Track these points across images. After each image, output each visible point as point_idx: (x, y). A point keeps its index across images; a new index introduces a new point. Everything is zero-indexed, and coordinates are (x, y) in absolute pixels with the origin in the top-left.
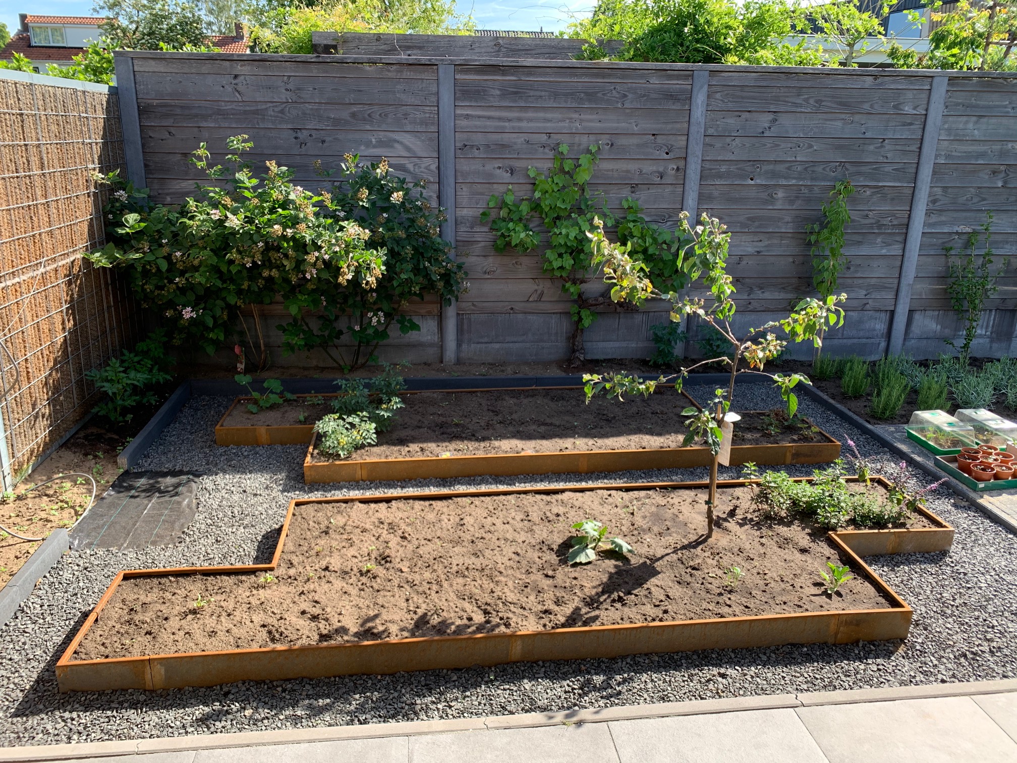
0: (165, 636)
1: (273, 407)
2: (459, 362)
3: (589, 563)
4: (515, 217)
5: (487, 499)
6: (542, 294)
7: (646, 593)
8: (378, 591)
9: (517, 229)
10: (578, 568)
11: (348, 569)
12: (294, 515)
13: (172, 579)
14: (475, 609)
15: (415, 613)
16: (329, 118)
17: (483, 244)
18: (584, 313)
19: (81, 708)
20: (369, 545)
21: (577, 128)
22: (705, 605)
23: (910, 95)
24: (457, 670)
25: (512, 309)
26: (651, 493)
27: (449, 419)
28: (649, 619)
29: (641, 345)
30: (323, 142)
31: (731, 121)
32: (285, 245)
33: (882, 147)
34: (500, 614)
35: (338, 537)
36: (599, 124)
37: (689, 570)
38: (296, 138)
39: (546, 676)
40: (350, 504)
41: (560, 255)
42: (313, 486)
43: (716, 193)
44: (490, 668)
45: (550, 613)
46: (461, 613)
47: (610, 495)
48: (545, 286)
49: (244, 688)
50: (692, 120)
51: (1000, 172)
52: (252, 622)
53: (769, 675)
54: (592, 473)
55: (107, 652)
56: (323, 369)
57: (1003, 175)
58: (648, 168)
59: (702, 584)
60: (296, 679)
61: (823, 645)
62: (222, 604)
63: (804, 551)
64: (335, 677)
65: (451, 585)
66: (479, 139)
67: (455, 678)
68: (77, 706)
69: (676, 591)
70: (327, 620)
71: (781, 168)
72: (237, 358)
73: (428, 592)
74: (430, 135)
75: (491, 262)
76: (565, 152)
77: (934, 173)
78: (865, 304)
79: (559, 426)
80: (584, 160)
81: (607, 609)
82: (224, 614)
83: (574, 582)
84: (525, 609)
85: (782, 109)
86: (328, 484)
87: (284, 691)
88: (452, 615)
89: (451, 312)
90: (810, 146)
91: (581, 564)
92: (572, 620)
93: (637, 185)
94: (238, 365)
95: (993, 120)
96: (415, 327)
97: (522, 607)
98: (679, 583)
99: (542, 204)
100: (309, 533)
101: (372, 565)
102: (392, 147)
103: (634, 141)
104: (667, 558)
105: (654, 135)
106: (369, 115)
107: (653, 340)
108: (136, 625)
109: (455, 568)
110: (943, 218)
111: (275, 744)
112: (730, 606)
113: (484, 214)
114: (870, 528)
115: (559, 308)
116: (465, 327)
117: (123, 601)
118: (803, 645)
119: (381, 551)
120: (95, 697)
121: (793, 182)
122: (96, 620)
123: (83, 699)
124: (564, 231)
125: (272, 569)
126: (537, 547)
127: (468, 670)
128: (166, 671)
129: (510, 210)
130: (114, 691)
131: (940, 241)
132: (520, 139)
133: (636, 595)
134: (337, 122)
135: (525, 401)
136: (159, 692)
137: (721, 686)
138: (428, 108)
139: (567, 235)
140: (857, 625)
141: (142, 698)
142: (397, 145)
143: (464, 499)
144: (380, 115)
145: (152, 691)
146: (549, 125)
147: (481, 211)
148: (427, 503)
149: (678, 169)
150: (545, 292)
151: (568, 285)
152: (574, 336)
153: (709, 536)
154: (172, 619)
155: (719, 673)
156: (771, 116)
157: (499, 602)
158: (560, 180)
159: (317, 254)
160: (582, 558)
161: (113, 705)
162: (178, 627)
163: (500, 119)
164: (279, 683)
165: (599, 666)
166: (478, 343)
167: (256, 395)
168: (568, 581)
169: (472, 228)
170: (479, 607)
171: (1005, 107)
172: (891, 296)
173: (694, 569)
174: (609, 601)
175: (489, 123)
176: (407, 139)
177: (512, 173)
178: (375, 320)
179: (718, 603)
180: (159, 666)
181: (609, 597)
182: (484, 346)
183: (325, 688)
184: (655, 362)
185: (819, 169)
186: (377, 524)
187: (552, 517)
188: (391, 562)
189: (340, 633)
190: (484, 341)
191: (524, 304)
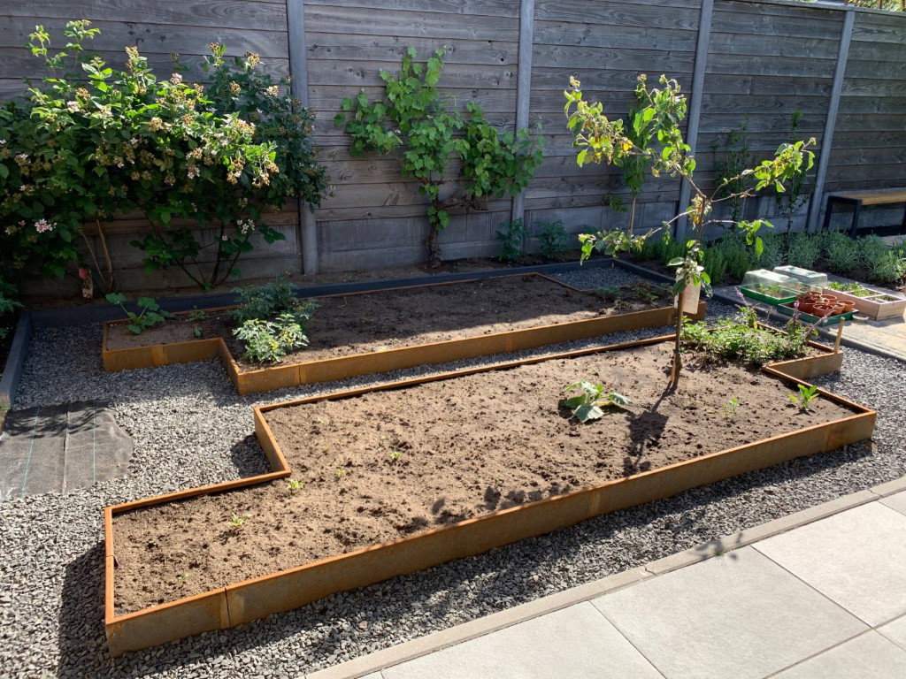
0: (217, 565)
2: (319, 272)
3: (599, 419)
4: (369, 119)
5: (456, 380)
6: (397, 197)
7: (671, 434)
8: (420, 476)
9: (375, 131)
10: (594, 424)
11: (372, 461)
12: (267, 422)
13: (177, 506)
14: (533, 474)
15: (478, 488)
16: (168, 12)
17: (338, 148)
18: (442, 215)
20: (373, 438)
21: (422, 33)
22: (725, 437)
23: (687, 13)
24: (545, 535)
25: (369, 214)
26: (593, 356)
28: (692, 455)
29: (486, 244)
30: (163, 38)
31: (553, 30)
33: (668, 58)
34: (561, 475)
35: (334, 434)
36: (441, 30)
37: (687, 410)
38: (131, 33)
40: (319, 404)
41: (421, 156)
43: (543, 98)
45: (605, 466)
46: (523, 481)
47: (564, 363)
48: (398, 190)
49: (340, 602)
50: (523, 28)
51: (748, 82)
52: (310, 530)
55: (157, 596)
57: (750, 84)
58: (488, 73)
59: (708, 419)
60: (390, 579)
61: (820, 454)
62: (259, 519)
63: (754, 383)
64: (431, 568)
65: (491, 457)
66: (329, 41)
67: (549, 543)
69: (691, 428)
70: (395, 511)
71: (594, 75)
72: (81, 284)
73: (474, 467)
74: (278, 34)
75: (346, 167)
76: (414, 56)
77: (705, 82)
78: (659, 197)
80: (432, 64)
81: (649, 454)
82: (271, 529)
83: (601, 436)
84: (578, 466)
85: (594, 21)
86: (266, 392)
87: (385, 594)
88: (514, 484)
89: (310, 220)
90: (616, 56)
91: (594, 420)
92: (629, 469)
93: (478, 89)
94: (84, 291)
95: (744, 38)
96: (279, 236)
97: (575, 465)
98: (688, 422)
99: (397, 107)
100: (296, 436)
101: (393, 455)
102: (239, 46)
103: (473, 47)
104: (661, 404)
105: (490, 41)
106: (212, 10)
108: (172, 560)
109: (481, 443)
110: (711, 121)
113: (338, 117)
115: (414, 211)
116: (324, 236)
117: (131, 539)
119: (391, 440)
121: (604, 88)
122: (116, 565)
124: (424, 132)
125: (288, 475)
126: (539, 413)
128: (247, 601)
129: (364, 113)
131: (710, 140)
132: (370, 41)
133: (664, 438)
134: (177, 16)
138: (276, 6)
139: (428, 136)
141: (223, 639)
142: (244, 44)
143: (433, 384)
144: (225, 11)
145: (231, 629)
146: (396, 28)
147: (335, 114)
148: (399, 392)
149: (512, 75)
150: (400, 196)
151: (427, 186)
152: (430, 238)
153: (676, 383)
154: (211, 545)
156: (584, 28)
157: (550, 464)
158: (411, 82)
159: (200, 150)
160: (591, 415)
162: (225, 553)
163: (350, 20)
164: (375, 587)
166: (338, 251)
167: (132, 315)
168: (595, 436)
169: (326, 132)
170: (534, 472)
171: (751, 26)
172: (677, 188)
173: (691, 409)
174: (645, 447)
175: (338, 24)
176: (255, 38)
177: (363, 76)
178: (246, 227)
179: (732, 432)
180: (237, 597)
181: (643, 444)
182: (343, 253)
183: (426, 581)
184: (503, 258)
185: (623, 76)
186: (365, 416)
187: (529, 388)
188: (411, 447)
189: (419, 523)
190: (343, 248)
191: (380, 209)
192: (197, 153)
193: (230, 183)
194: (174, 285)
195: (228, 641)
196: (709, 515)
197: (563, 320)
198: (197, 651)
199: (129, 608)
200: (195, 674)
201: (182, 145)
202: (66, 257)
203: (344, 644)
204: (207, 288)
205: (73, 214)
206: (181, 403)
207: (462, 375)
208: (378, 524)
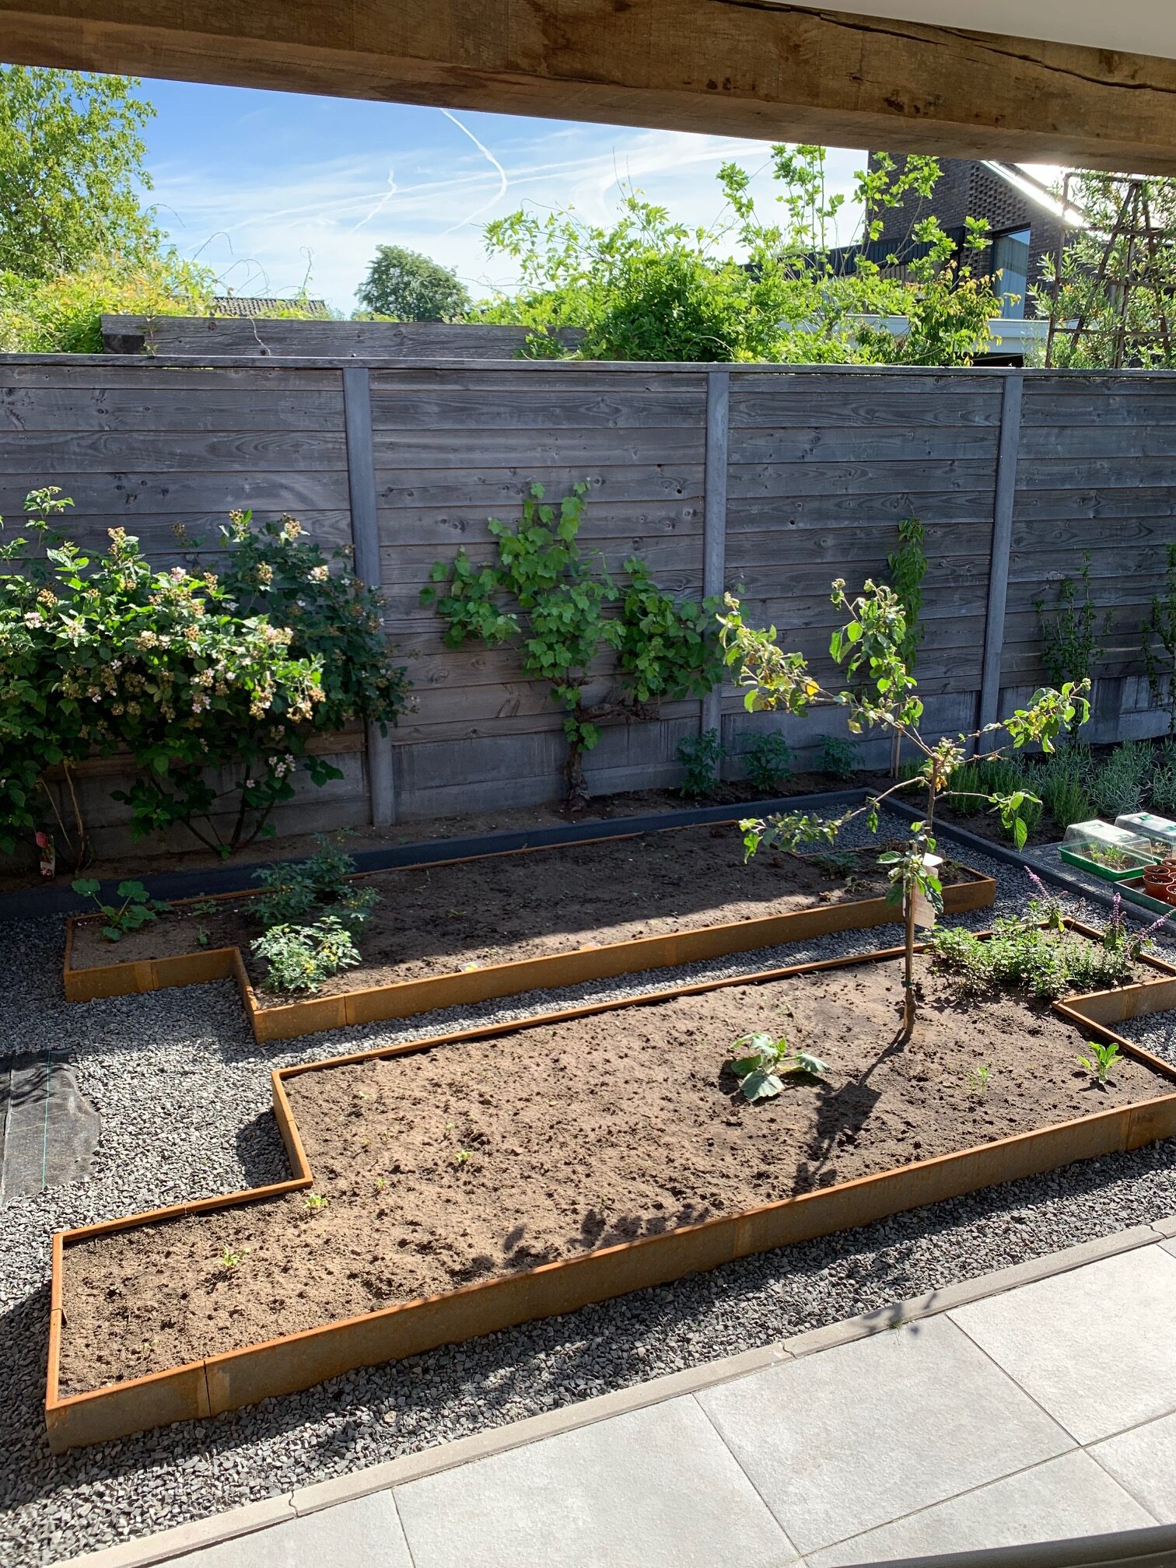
0: (198, 1325)
1: (147, 925)
2: (399, 822)
3: (777, 1096)
4: (473, 593)
5: (573, 1024)
6: (516, 707)
7: (878, 1124)
8: (496, 1190)
9: (481, 611)
10: (767, 1105)
11: (430, 1164)
12: (288, 1095)
13: (151, 1232)
14: (659, 1190)
15: (575, 1211)
16: (172, 454)
17: (426, 637)
18: (586, 729)
19: (105, 1473)
20: (437, 1124)
21: (553, 460)
22: (961, 1128)
23: (980, 401)
24: (667, 1285)
25: (475, 731)
26: (794, 981)
27: (441, 912)
28: (902, 1160)
29: (660, 768)
30: (165, 492)
31: (761, 442)
32: (156, 661)
33: (952, 470)
34: (699, 1191)
35: (380, 1117)
36: (583, 453)
37: (914, 1083)
38: (119, 488)
39: (795, 1270)
40: (366, 1065)
41: (550, 647)
42: (273, 1045)
43: (747, 545)
44: (710, 1272)
45: (768, 1177)
46: (642, 1201)
47: (744, 993)
48: (519, 693)
49: (363, 1381)
50: (711, 443)
51: (1090, 499)
52: (330, 1273)
53: (1073, 1207)
54: (684, 964)
55: (115, 1369)
56: (181, 856)
57: (1093, 502)
58: (657, 513)
59: (941, 1098)
60: (435, 1349)
61: (1115, 1155)
62: (261, 1254)
63: (1034, 1032)
64: (495, 1333)
65: (603, 1162)
66: (412, 480)
67: (670, 1298)
68: (95, 1470)
69: (914, 1114)
70: (449, 1247)
71: (829, 505)
72: (38, 854)
73: (574, 1177)
74: (335, 476)
75: (439, 664)
76: (541, 495)
77: (1016, 503)
78: (946, 685)
79: (611, 901)
80: (568, 506)
81: (838, 1157)
82: (276, 1270)
83: (774, 1126)
84: (728, 1177)
85: (825, 423)
86: (295, 1038)
87: (426, 1371)
88: (630, 1205)
89: (383, 748)
90: (864, 473)
91: (768, 1099)
92: (803, 1181)
93: (640, 538)
94: (42, 864)
95: (1077, 432)
96: (333, 773)
97: (723, 1176)
98: (911, 1103)
99: (514, 573)
100: (327, 1119)
101: (461, 1154)
102: (276, 496)
103: (634, 475)
104: (876, 1071)
105: (659, 466)
106: (238, 448)
107: (679, 759)
108: (138, 1317)
109: (592, 1137)
110: (1030, 563)
111: (507, 1449)
112: (991, 1123)
113: (425, 592)
114: (1095, 989)
115: (543, 724)
116: (405, 766)
117: (86, 1282)
118: (1092, 1160)
119: (463, 1128)
120: (118, 1448)
121: (846, 523)
122: (64, 1322)
123: (99, 1457)
124: (555, 612)
125: (308, 1186)
126: (689, 1085)
127: (682, 1282)
128: (233, 1379)
129: (465, 584)
130: (148, 1433)
131: (1029, 593)
132: (474, 477)
133: (867, 1130)
134: (186, 459)
135: (539, 869)
136: (222, 1417)
137: (1025, 1236)
138: (330, 435)
139: (560, 617)
140: (1151, 1120)
141: (200, 1433)
142: (284, 493)
143: (538, 1030)
144: (256, 448)
145: (212, 1418)
146: (512, 455)
147: (421, 587)
148: (486, 1045)
149: (695, 513)
150: (523, 701)
151: (561, 689)
152: (570, 765)
153: (909, 1032)
154: (193, 1294)
155: (1013, 1218)
156: (813, 434)
157: (687, 1173)
158: (537, 536)
159: (211, 673)
160: (765, 1090)
161: (157, 1456)
162: (211, 1306)
163: (441, 448)
164: (413, 1361)
165: (856, 1240)
166: (425, 789)
167: (107, 910)
168: (764, 1126)
169: (407, 614)
170: (662, 1186)
171: (1090, 414)
172: (976, 671)
173: (920, 1079)
174: (835, 1145)
175: (424, 455)
176: (301, 483)
177: (463, 529)
178: (281, 767)
179: (975, 1121)
180: (221, 1374)
181: (832, 1139)
182: (434, 791)
183: (486, 1353)
184: (687, 793)
185: (877, 504)
186: (429, 1087)
187: (683, 1038)
188: (489, 1142)
189: (482, 1264)
190: (433, 784)
191: (490, 723)
192: (206, 678)
193: (253, 717)
194: (176, 849)
195: (206, 1436)
196: (917, 1256)
197: (759, 911)
198: (165, 1449)
199: (78, 1386)
200: (159, 1482)
201: (186, 664)
202: (17, 823)
203: (360, 1444)
204: (225, 855)
205: (29, 764)
206: (170, 1055)
207: (585, 1015)
208: (423, 1267)
